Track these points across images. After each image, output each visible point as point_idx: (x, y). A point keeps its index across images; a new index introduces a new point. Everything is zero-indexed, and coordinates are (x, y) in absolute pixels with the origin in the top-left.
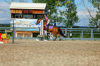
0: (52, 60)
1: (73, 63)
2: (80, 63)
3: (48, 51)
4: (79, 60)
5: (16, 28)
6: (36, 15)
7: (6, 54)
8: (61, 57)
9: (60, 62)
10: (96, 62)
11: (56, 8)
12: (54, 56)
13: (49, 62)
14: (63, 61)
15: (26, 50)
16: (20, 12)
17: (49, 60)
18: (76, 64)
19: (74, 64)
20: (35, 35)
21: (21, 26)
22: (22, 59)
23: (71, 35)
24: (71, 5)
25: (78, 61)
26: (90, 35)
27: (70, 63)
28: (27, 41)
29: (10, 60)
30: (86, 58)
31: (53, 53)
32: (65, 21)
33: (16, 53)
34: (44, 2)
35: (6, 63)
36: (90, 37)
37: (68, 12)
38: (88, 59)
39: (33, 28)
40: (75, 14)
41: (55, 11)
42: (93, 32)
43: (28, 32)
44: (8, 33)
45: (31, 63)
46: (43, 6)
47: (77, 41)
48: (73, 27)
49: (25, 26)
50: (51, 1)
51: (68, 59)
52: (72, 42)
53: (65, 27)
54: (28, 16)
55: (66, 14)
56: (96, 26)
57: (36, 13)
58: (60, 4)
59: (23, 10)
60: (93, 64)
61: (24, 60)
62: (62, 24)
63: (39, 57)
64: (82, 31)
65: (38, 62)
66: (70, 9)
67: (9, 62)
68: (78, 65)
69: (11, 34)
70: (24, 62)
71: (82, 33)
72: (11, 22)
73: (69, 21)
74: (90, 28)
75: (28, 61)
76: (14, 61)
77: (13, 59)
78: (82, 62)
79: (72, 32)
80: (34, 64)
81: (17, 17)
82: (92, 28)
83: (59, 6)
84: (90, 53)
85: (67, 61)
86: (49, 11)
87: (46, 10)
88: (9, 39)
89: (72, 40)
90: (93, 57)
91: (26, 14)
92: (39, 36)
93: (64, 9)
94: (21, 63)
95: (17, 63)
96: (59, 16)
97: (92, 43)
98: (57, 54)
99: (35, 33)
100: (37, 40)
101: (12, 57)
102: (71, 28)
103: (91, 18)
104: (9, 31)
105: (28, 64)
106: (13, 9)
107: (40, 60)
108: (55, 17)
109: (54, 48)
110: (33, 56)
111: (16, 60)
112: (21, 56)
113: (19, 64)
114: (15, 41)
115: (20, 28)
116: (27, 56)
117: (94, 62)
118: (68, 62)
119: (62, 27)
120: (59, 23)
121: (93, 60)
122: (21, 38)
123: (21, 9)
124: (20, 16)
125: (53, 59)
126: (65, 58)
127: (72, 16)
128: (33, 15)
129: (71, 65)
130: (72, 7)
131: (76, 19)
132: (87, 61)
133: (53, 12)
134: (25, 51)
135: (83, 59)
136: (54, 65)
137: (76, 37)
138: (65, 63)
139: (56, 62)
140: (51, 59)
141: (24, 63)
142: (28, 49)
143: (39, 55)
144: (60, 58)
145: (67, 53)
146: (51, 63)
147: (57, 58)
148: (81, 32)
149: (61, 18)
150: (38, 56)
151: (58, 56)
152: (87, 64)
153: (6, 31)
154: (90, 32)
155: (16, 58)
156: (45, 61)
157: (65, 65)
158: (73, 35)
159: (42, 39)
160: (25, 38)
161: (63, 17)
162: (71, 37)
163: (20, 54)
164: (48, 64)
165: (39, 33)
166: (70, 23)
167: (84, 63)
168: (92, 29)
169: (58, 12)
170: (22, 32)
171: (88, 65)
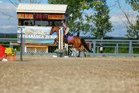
0: (75, 84)
1: (104, 89)
2: (114, 89)
3: (70, 72)
4: (113, 84)
5: (25, 39)
6: (53, 21)
7: (12, 76)
8: (87, 80)
9: (87, 88)
10: (137, 88)
11: (80, 12)
12: (77, 80)
13: (71, 87)
14: (90, 86)
15: (39, 70)
16: (31, 17)
17: (71, 84)
18: (109, 89)
19: (106, 90)
20: (52, 49)
21: (32, 37)
22: (33, 83)
23: (101, 49)
24: (102, 7)
25: (111, 86)
26: (128, 48)
27: (100, 88)
28: (40, 58)
29: (16, 85)
30: (123, 82)
31: (77, 75)
32: (93, 30)
33: (25, 74)
34: (64, 4)
35: (11, 89)
36: (128, 52)
37: (98, 16)
38: (126, 84)
39: (48, 40)
40: (107, 20)
41: (80, 16)
42: (133, 45)
43: (42, 44)
44: (14, 47)
45: (46, 88)
46: (62, 8)
47: (110, 58)
48: (104, 39)
49: (38, 37)
50: (74, 1)
51: (97, 84)
52: (103, 59)
53: (93, 39)
54: (41, 22)
55: (94, 19)
56: (136, 37)
57: (53, 18)
58: (86, 5)
59: (35, 14)
60: (133, 91)
61: (36, 84)
62: (89, 34)
63: (58, 80)
64: (117, 44)
65: (56, 87)
66: (99, 13)
67: (15, 88)
68: (111, 91)
69: (18, 48)
70: (36, 87)
71: (117, 46)
72: (19, 32)
73: (99, 30)
74: (129, 39)
75: (43, 87)
76: (23, 86)
77: (21, 84)
78: (116, 87)
79: (103, 45)
80: (50, 90)
81: (27, 24)
82: (131, 39)
83: (84, 8)
84: (128, 74)
85: (96, 86)
86: (71, 15)
87: (66, 14)
88: (15, 55)
89: (103, 56)
90: (133, 81)
91: (40, 20)
92: (57, 50)
93: (91, 12)
94: (32, 88)
95: (26, 88)
96: (85, 22)
97: (131, 60)
98: (82, 76)
99: (52, 47)
100: (55, 56)
101: (19, 80)
102: (102, 40)
103: (129, 25)
104: (16, 44)
105: (42, 90)
106: (21, 13)
107: (58, 84)
108: (79, 24)
109: (78, 68)
110: (49, 79)
111: (25, 85)
112: (32, 79)
113: (30, 90)
114: (23, 57)
115: (31, 39)
116: (40, 79)
117: (133, 88)
118: (98, 87)
119: (89, 38)
120: (85, 32)
121: (132, 85)
122: (33, 54)
123: (33, 13)
124: (31, 23)
125: (77, 83)
126: (93, 81)
127: (103, 23)
128: (49, 21)
129: (102, 91)
130: (103, 10)
131: (109, 27)
132: (124, 86)
133: (76, 17)
134: (37, 72)
135: (119, 83)
136: (78, 91)
137: (108, 52)
138: (93, 89)
139: (81, 87)
140: (73, 83)
141: (37, 89)
142: (41, 69)
143: (57, 78)
144: (86, 82)
145: (95, 74)
146: (74, 88)
147: (83, 82)
148: (115, 45)
149: (87, 25)
150: (55, 79)
151: (84, 79)
152: (124, 89)
153: (11, 44)
154: (128, 45)
155: (25, 82)
156: (65, 85)
157: (93, 91)
158: (104, 49)
159: (61, 55)
160: (37, 54)
161: (91, 24)
162: (102, 52)
163: (31, 75)
164: (69, 90)
165: (57, 47)
166: (100, 33)
167: (119, 89)
168: (131, 41)
169: (84, 17)
170: (33, 46)
171: (126, 91)
